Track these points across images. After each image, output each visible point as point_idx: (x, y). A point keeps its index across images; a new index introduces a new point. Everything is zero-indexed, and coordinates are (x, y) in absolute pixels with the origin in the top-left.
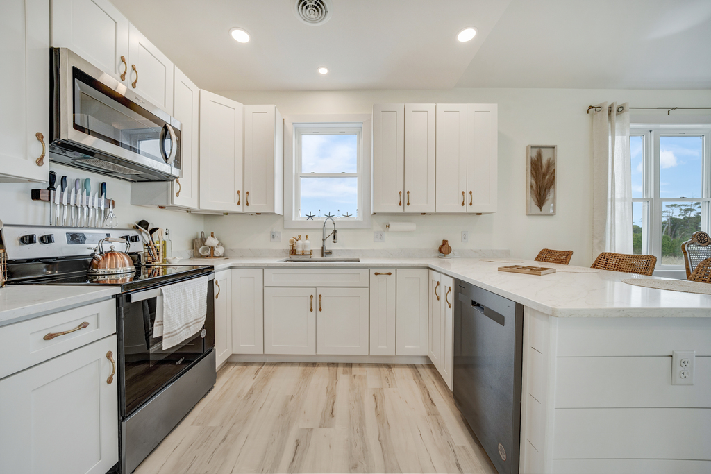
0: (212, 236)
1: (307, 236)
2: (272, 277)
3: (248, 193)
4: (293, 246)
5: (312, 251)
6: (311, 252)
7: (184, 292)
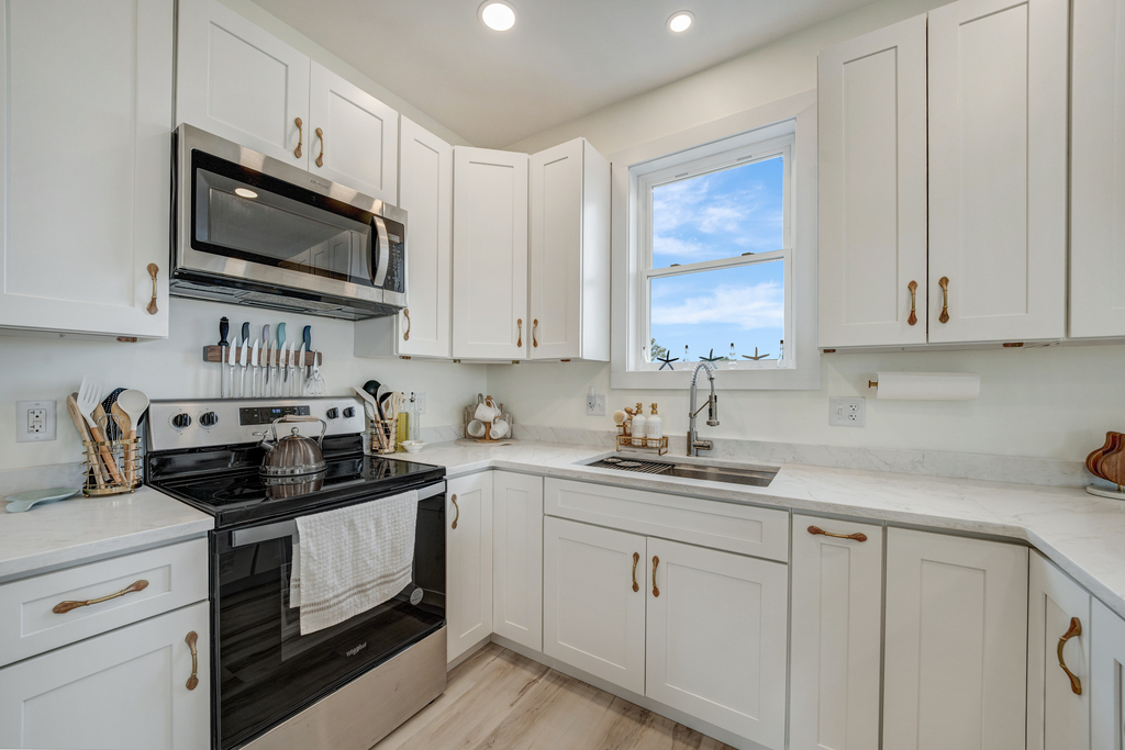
0: (489, 404)
1: (654, 407)
2: (562, 498)
3: (536, 322)
4: (624, 426)
5: (665, 439)
6: (665, 441)
7: (352, 525)
